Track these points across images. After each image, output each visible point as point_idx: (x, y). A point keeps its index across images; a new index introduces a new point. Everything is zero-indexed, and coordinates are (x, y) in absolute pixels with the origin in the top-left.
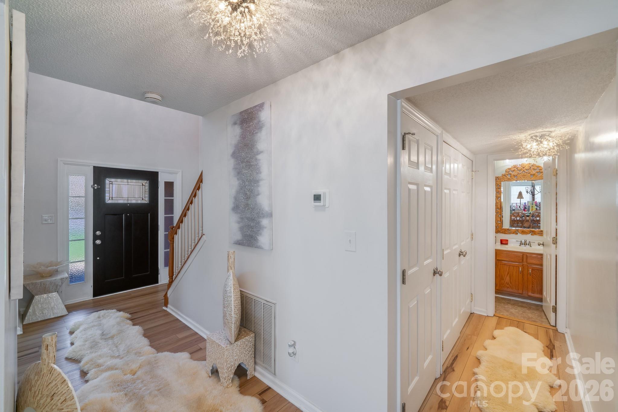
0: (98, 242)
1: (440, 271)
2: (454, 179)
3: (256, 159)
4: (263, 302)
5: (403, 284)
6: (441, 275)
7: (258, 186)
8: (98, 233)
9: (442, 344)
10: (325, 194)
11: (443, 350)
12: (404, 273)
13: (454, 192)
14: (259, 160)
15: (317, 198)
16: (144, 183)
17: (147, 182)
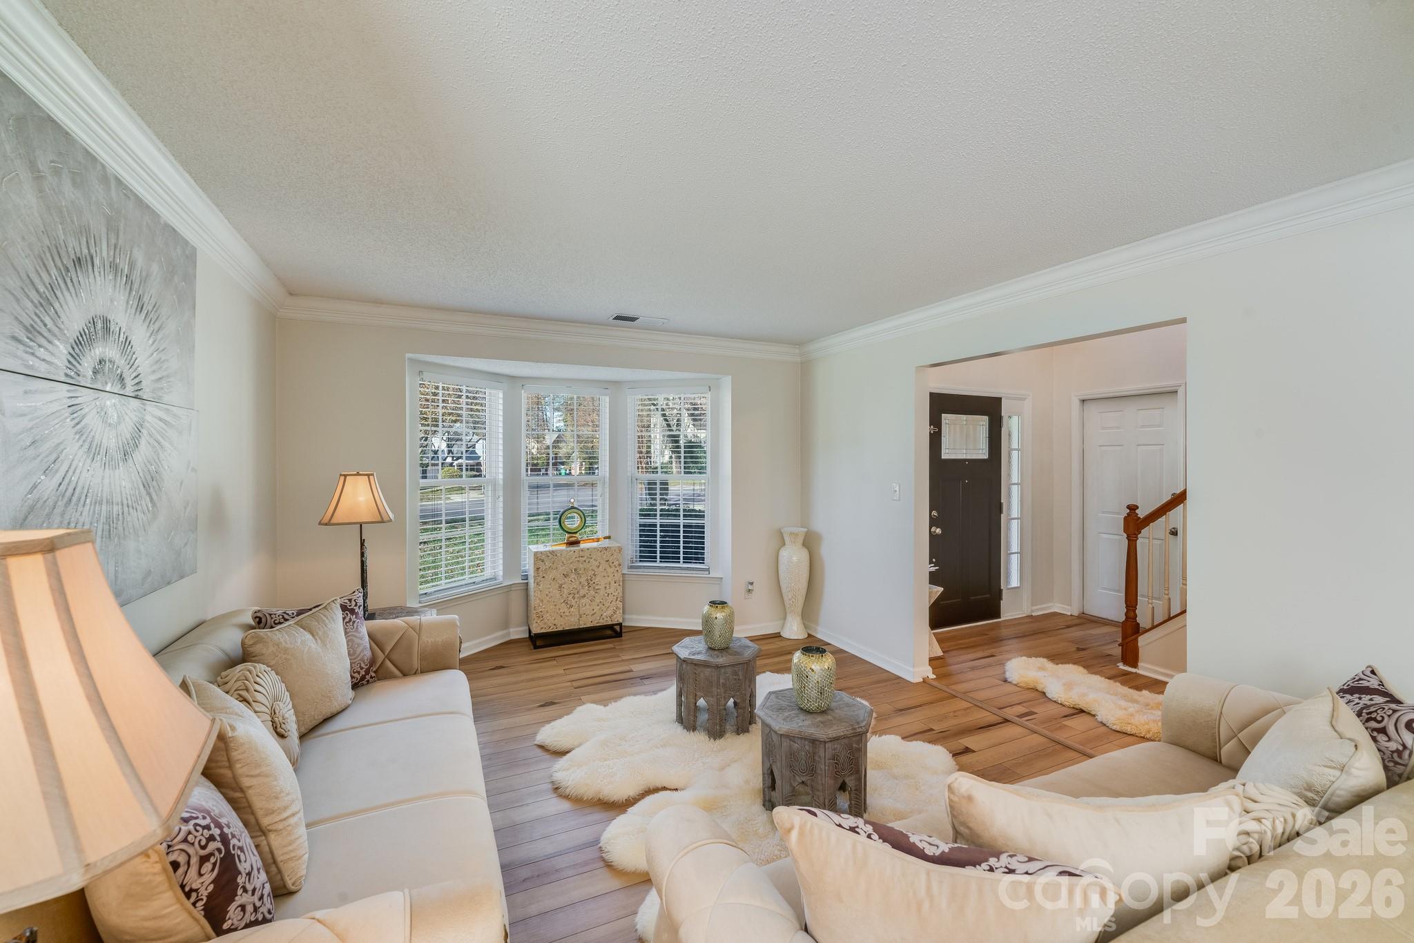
8: (934, 514)
16: (983, 421)
17: (986, 418)
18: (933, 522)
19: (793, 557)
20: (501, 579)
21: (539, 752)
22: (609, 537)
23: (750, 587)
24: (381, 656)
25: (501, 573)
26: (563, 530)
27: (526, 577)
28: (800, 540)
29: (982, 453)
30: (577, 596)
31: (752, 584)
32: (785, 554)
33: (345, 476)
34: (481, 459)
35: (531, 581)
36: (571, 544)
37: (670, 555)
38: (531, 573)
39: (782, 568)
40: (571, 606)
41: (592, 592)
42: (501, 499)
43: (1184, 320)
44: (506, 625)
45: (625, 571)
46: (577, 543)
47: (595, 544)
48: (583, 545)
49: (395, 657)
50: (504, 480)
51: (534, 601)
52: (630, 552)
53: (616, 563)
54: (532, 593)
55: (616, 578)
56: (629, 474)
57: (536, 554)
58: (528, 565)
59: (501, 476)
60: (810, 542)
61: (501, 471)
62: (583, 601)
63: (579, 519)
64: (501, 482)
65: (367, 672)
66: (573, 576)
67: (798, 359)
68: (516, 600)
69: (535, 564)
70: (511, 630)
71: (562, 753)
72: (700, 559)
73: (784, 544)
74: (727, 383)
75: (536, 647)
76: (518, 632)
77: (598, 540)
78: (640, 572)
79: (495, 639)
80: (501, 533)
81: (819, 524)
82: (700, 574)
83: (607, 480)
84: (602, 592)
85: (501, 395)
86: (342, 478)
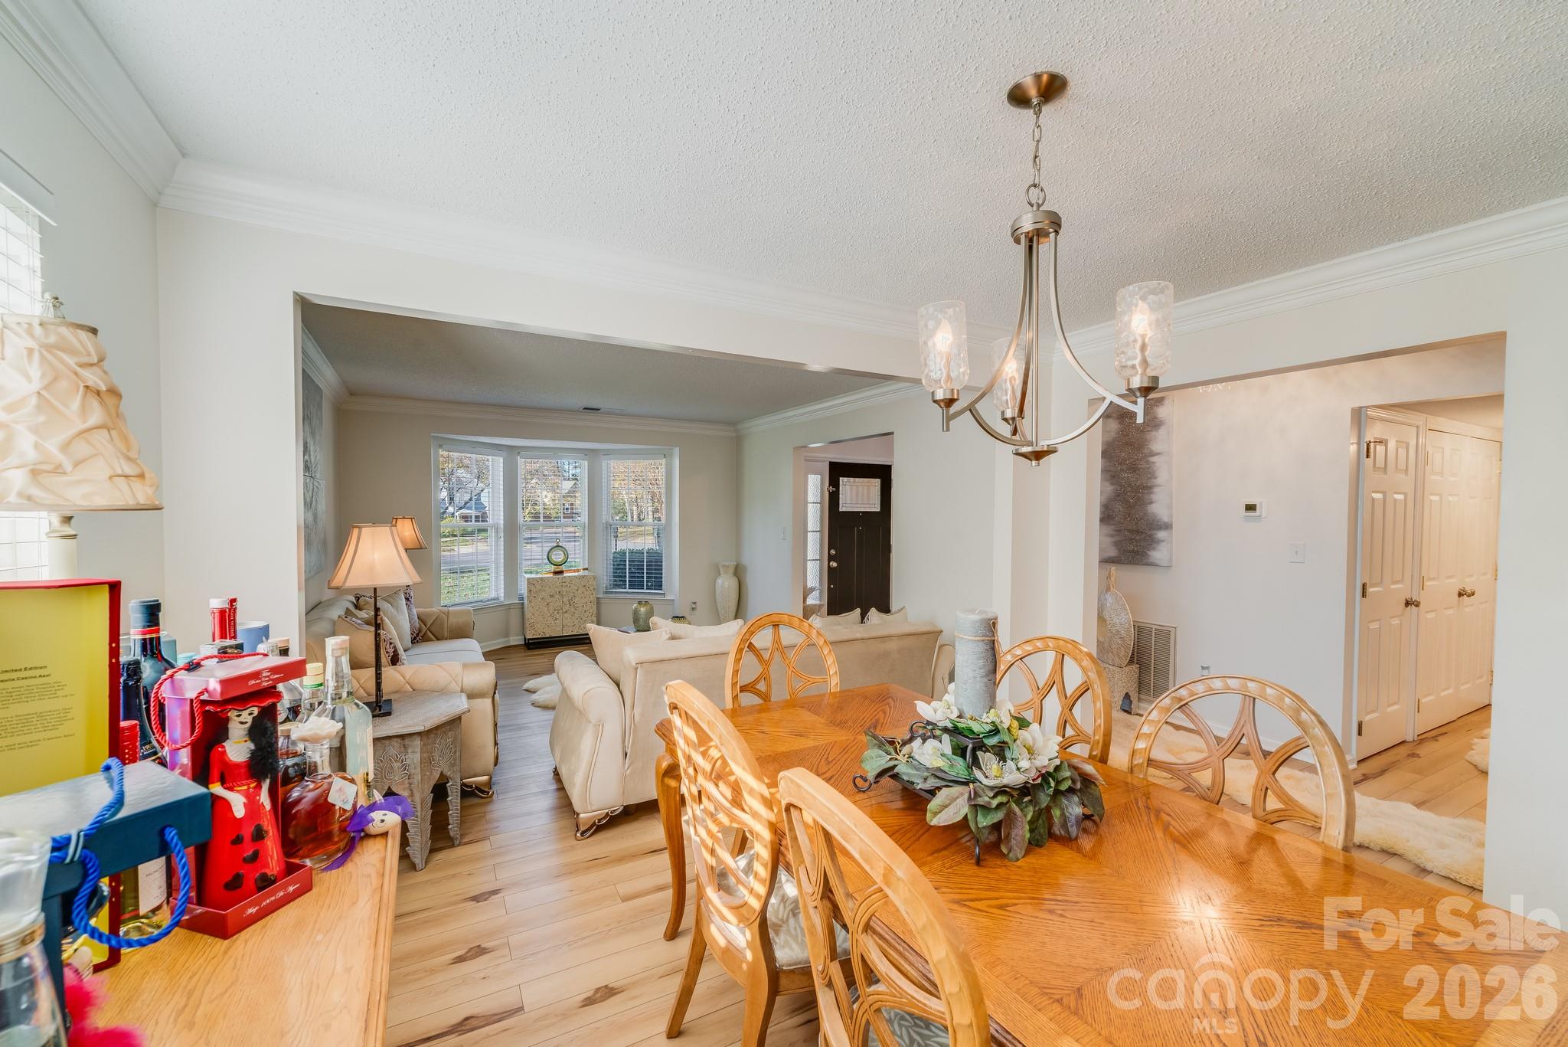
0: (834, 564)
1: (1416, 601)
2: (1452, 479)
3: (1148, 462)
4: (1154, 627)
5: (1363, 597)
6: (1417, 605)
7: (1152, 493)
8: (833, 552)
9: (1417, 703)
10: (1261, 504)
11: (1418, 711)
12: (1364, 586)
13: (1451, 498)
14: (1154, 463)
15: (1250, 508)
16: (876, 483)
17: (878, 481)
18: (831, 558)
19: (726, 584)
20: (502, 599)
21: (525, 692)
22: (587, 569)
23: (694, 606)
24: (424, 629)
25: (502, 595)
26: (552, 564)
27: (522, 599)
28: (731, 570)
29: (876, 507)
30: (561, 611)
31: (695, 603)
32: (719, 581)
33: (397, 519)
34: (487, 509)
35: (526, 601)
36: (556, 573)
37: (636, 584)
38: (525, 595)
39: (718, 591)
40: (557, 619)
41: (573, 610)
42: (502, 539)
43: (892, 433)
44: (507, 635)
45: (601, 595)
46: (561, 572)
47: (576, 574)
48: (566, 575)
49: (433, 629)
50: (504, 524)
51: (528, 615)
52: (605, 581)
53: (592, 588)
54: (526, 609)
55: (591, 599)
56: (604, 521)
57: (528, 579)
58: (523, 589)
59: (502, 522)
60: (739, 572)
61: (502, 518)
62: (566, 615)
63: (563, 555)
64: (502, 526)
65: (417, 635)
66: (557, 596)
67: (734, 435)
68: (515, 616)
69: (528, 587)
70: (511, 638)
71: (534, 692)
72: (659, 586)
73: (720, 574)
74: (677, 451)
75: (529, 649)
76: (516, 640)
77: (578, 571)
78: (612, 596)
79: (498, 643)
80: (502, 565)
81: (746, 560)
82: (658, 597)
83: (587, 526)
84: (580, 609)
85: (501, 460)
86: (395, 520)
